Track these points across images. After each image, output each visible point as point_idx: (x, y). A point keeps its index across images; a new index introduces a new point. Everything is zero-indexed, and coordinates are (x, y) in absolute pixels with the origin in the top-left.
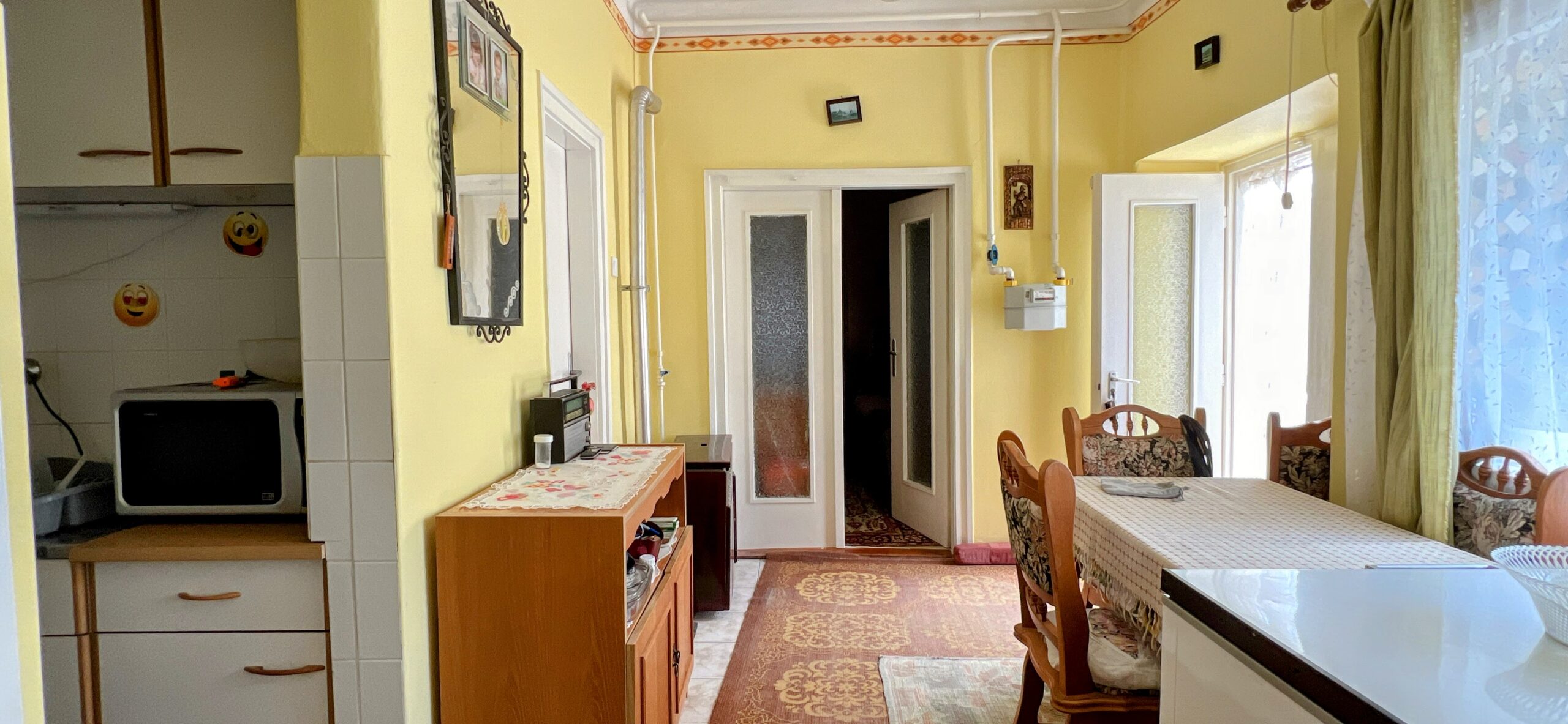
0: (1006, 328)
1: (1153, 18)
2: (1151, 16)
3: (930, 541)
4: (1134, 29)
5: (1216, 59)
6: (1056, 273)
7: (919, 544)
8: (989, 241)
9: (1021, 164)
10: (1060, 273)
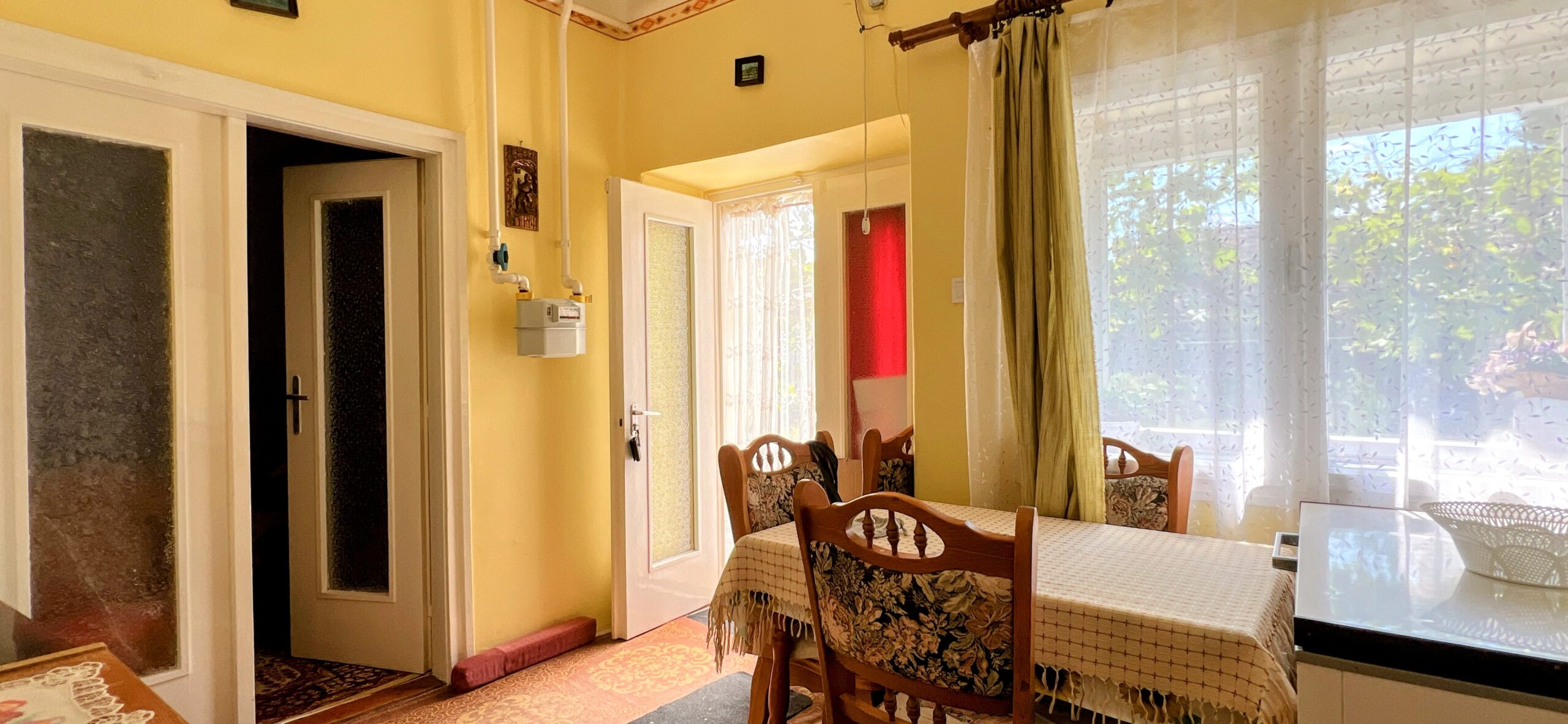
0: (519, 354)
1: (664, 23)
2: (660, 20)
3: (391, 674)
4: (635, 29)
5: (760, 80)
6: (571, 287)
7: (375, 683)
8: (493, 238)
9: (523, 146)
10: (578, 288)
